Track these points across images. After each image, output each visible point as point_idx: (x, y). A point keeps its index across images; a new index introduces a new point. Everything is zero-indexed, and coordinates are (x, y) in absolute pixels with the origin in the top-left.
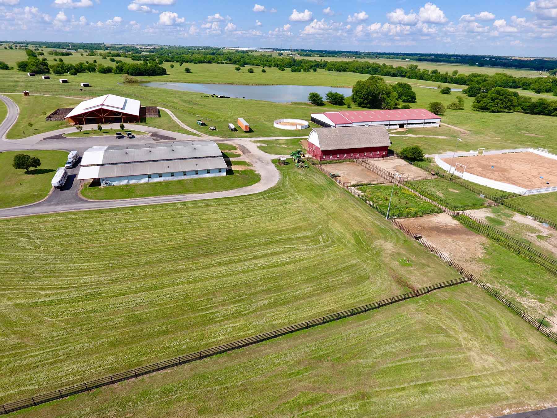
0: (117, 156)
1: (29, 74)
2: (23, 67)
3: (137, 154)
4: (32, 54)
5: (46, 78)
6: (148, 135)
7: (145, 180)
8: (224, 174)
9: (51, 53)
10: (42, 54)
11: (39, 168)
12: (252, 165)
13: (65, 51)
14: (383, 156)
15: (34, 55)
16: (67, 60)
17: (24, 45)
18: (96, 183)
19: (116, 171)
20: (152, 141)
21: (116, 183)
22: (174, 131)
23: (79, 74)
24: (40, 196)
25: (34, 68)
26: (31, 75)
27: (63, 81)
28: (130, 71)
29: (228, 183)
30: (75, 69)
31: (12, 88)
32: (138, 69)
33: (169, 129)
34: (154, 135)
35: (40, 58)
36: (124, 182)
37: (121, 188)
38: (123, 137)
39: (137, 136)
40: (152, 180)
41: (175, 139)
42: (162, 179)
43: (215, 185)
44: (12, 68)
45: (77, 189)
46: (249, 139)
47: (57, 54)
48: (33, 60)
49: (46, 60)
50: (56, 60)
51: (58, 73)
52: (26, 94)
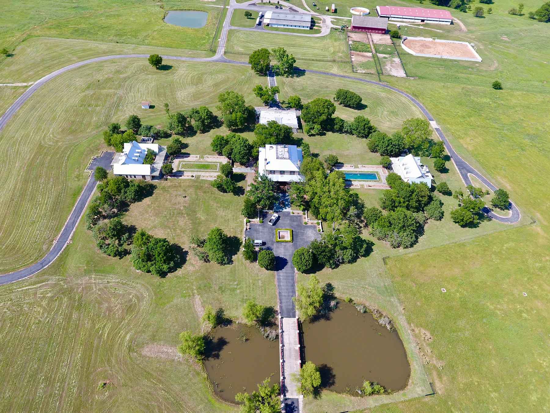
0: (276, 16)
3: (282, 16)
6: (288, 8)
7: (282, 27)
8: (309, 29)
11: (251, 17)
12: (321, 28)
14: (383, 34)
18: (268, 25)
19: (274, 22)
20: (289, 12)
21: (274, 26)
22: (299, 7)
24: (253, 26)
29: (308, 32)
33: (298, 6)
34: (291, 8)
36: (276, 26)
37: (275, 28)
38: (278, 8)
39: (283, 8)
40: (285, 27)
41: (298, 12)
42: (287, 27)
43: (305, 32)
45: (263, 25)
46: (331, 16)
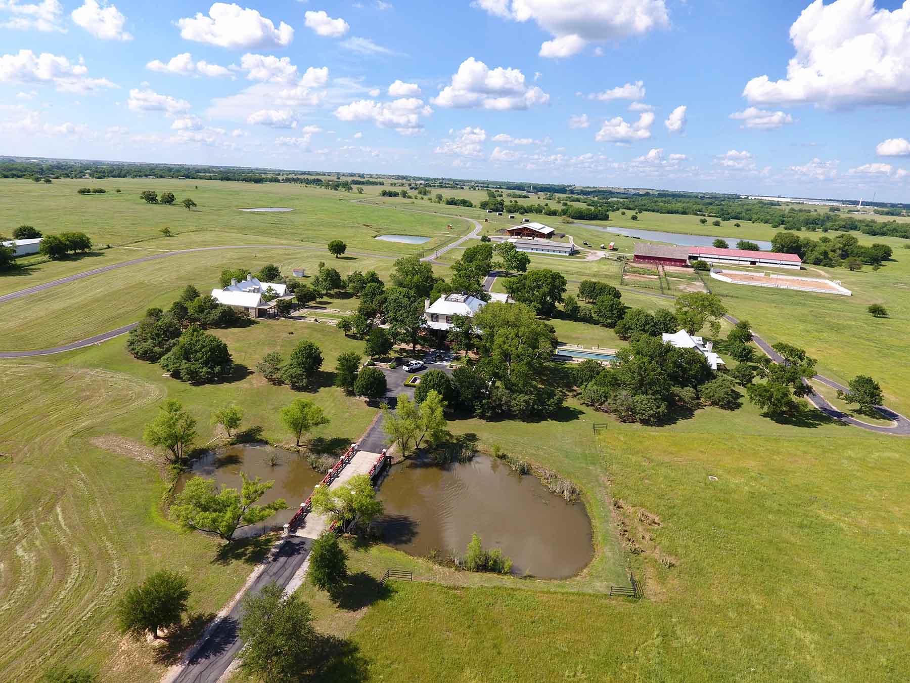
0: (522, 241)
1: (487, 211)
2: (484, 206)
4: (492, 196)
5: (499, 214)
7: (530, 251)
9: (509, 195)
10: (501, 196)
12: (587, 256)
13: (524, 193)
14: (683, 266)
15: (494, 197)
16: (521, 202)
17: (484, 185)
19: (519, 245)
23: (526, 214)
25: (492, 207)
26: (489, 212)
27: (511, 217)
28: (572, 214)
30: (524, 209)
31: (479, 218)
32: (581, 212)
35: (499, 199)
44: (475, 206)
46: (607, 252)
47: (515, 196)
48: (492, 200)
49: (503, 201)
50: (511, 202)
51: (510, 211)
52: (486, 220)
